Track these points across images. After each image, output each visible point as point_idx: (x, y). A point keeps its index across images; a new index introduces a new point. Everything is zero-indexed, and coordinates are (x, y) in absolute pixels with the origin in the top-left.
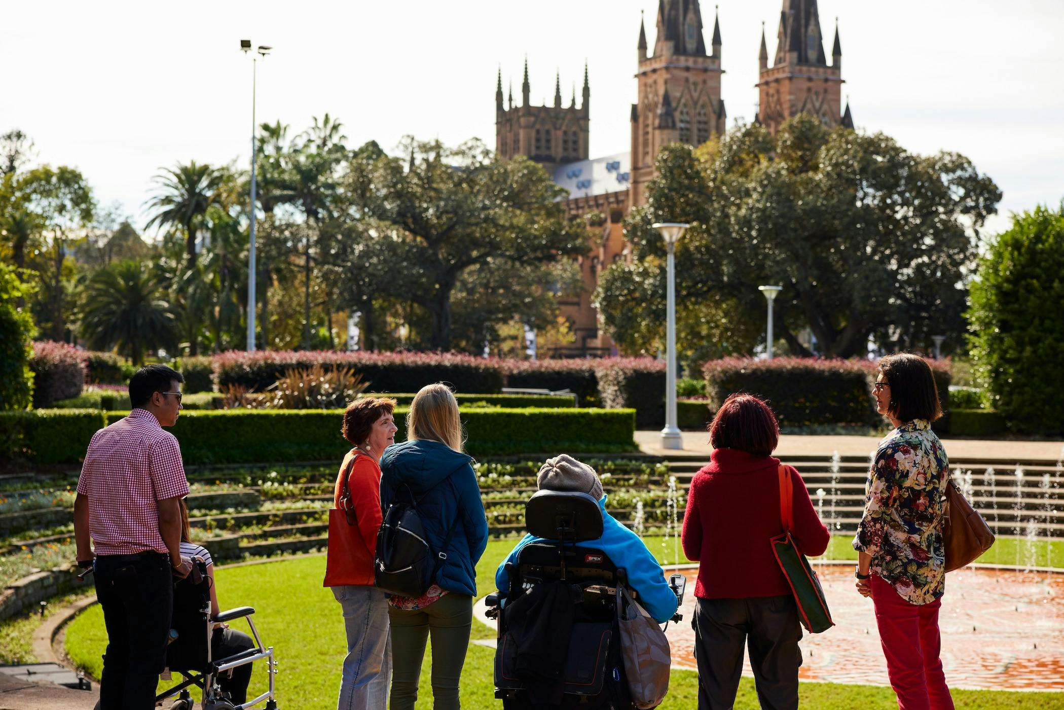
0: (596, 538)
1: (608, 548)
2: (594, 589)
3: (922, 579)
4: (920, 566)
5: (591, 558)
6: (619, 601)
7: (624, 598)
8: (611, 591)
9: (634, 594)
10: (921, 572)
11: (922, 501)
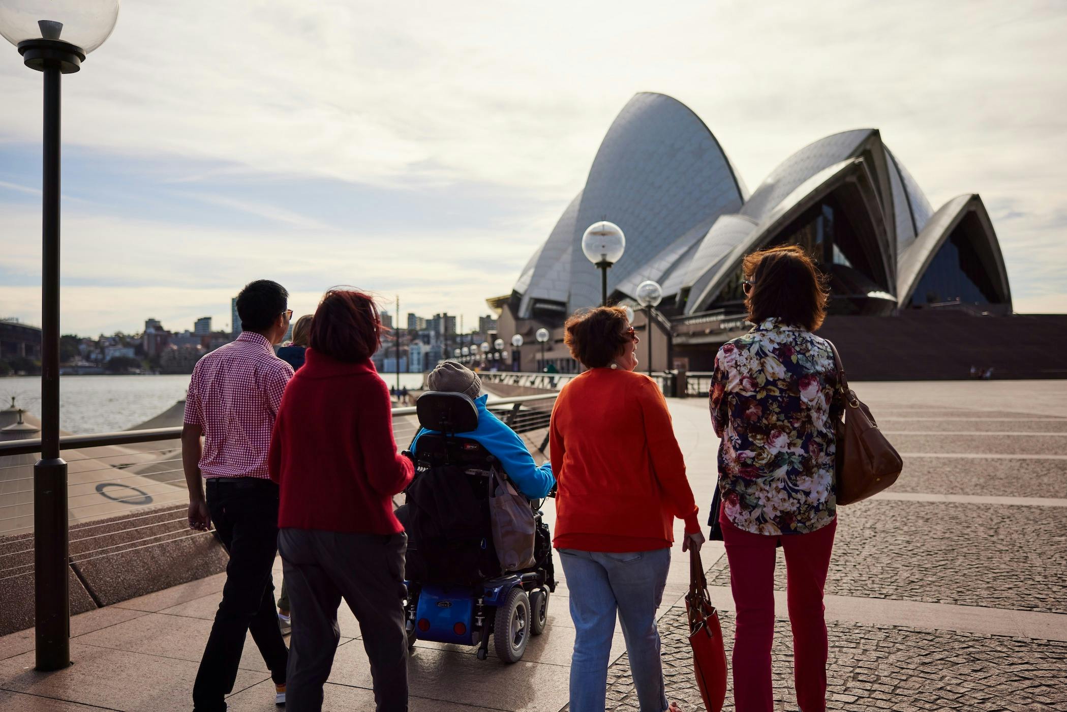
0: (473, 430)
1: (482, 438)
2: (472, 472)
3: (751, 500)
4: (748, 484)
5: (469, 447)
6: (491, 481)
7: (495, 479)
8: (485, 473)
9: (505, 475)
10: (750, 491)
11: (752, 410)
